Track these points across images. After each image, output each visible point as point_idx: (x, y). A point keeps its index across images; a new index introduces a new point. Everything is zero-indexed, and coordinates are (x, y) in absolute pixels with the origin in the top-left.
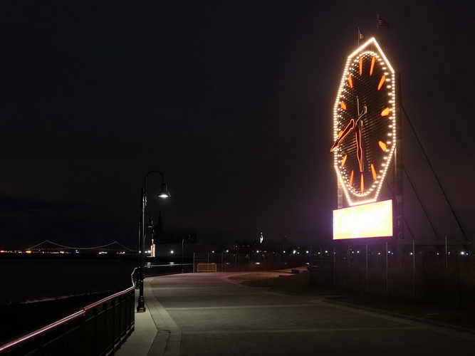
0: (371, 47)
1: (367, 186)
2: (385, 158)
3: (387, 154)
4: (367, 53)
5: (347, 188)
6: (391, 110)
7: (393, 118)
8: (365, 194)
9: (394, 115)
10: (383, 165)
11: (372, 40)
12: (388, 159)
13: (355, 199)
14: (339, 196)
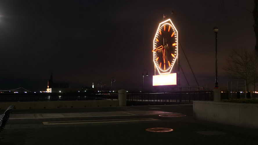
0: (169, 22)
1: (167, 68)
2: (174, 59)
3: (175, 58)
4: (167, 24)
5: (159, 68)
6: (176, 44)
7: (177, 47)
8: (166, 71)
9: (177, 46)
10: (173, 62)
11: (169, 20)
12: (175, 60)
13: (161, 72)
14: (155, 71)
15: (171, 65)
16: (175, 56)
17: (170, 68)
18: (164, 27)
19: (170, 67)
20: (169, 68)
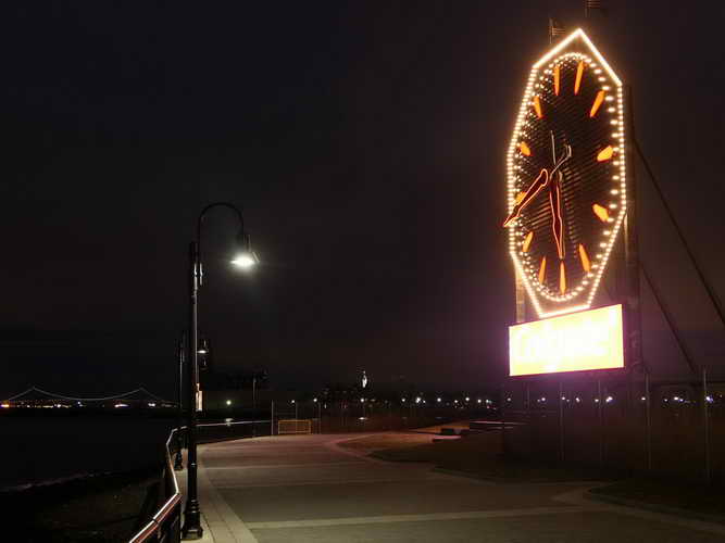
2: (606, 233)
3: (610, 226)
5: (534, 288)
6: (616, 149)
7: (621, 163)
8: (569, 297)
9: (622, 157)
10: (603, 245)
11: (579, 33)
12: (612, 235)
14: (520, 302)
15: (595, 266)
16: (614, 214)
17: (591, 281)
18: (552, 78)
19: (590, 275)
20: (585, 283)
